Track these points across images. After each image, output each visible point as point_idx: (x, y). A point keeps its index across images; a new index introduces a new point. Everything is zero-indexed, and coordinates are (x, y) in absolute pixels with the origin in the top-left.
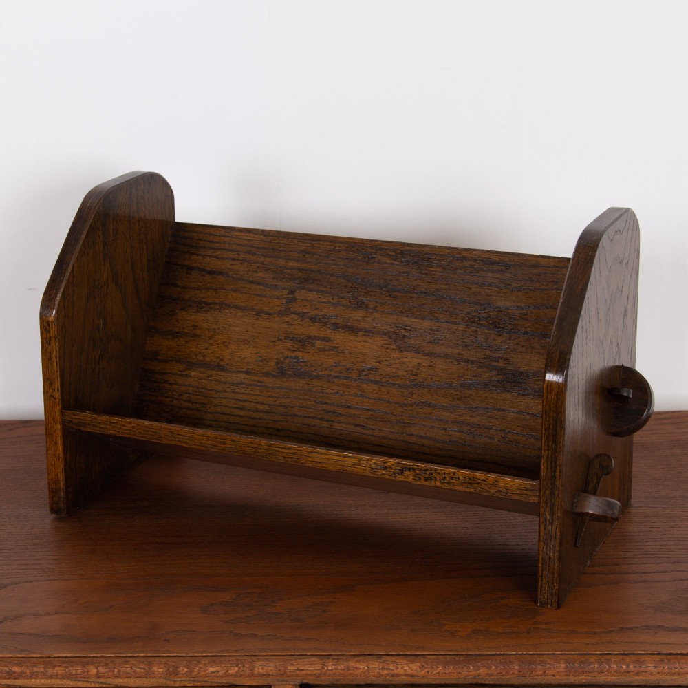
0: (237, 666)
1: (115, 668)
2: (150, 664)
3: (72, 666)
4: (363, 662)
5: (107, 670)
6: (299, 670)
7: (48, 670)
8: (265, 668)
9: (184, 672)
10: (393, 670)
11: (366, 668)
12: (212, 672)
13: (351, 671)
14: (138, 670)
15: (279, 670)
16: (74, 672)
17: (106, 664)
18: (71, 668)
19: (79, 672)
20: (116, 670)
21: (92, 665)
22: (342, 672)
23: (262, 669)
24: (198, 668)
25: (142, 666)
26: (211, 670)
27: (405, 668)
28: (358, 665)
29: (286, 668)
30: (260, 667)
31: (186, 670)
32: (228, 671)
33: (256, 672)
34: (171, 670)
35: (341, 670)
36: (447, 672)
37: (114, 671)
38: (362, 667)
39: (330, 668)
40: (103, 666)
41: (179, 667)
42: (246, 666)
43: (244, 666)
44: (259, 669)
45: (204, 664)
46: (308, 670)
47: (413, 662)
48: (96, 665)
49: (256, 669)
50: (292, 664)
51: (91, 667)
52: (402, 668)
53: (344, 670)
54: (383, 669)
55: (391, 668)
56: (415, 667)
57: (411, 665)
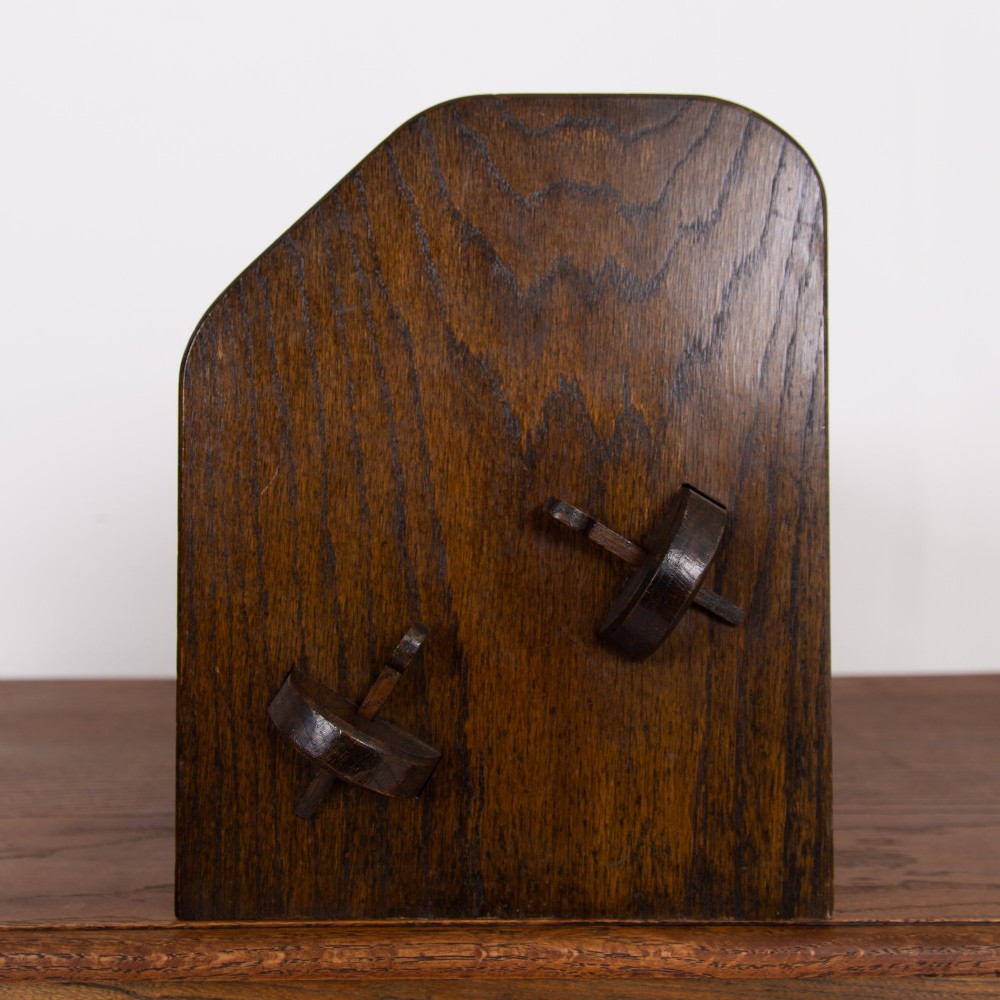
0: (282, 949)
4: (569, 940)
6: (423, 957)
8: (347, 953)
9: (159, 964)
10: (635, 958)
11: (576, 953)
12: (225, 965)
13: (540, 962)
14: (55, 959)
15: (379, 959)
22: (521, 962)
23: (341, 955)
24: (192, 955)
25: (64, 949)
26: (224, 957)
27: (664, 954)
28: (556, 946)
29: (393, 953)
30: (336, 951)
32: (260, 962)
33: (325, 965)
35: (520, 957)
36: (759, 964)
38: (565, 951)
39: (494, 954)
41: (148, 952)
42: (304, 948)
43: (298, 949)
44: (332, 955)
45: (208, 946)
46: (444, 958)
47: (679, 939)
49: (326, 956)
50: (409, 945)
52: (657, 953)
53: (525, 958)
54: (614, 955)
55: (632, 953)
56: (685, 952)
57: (677, 947)
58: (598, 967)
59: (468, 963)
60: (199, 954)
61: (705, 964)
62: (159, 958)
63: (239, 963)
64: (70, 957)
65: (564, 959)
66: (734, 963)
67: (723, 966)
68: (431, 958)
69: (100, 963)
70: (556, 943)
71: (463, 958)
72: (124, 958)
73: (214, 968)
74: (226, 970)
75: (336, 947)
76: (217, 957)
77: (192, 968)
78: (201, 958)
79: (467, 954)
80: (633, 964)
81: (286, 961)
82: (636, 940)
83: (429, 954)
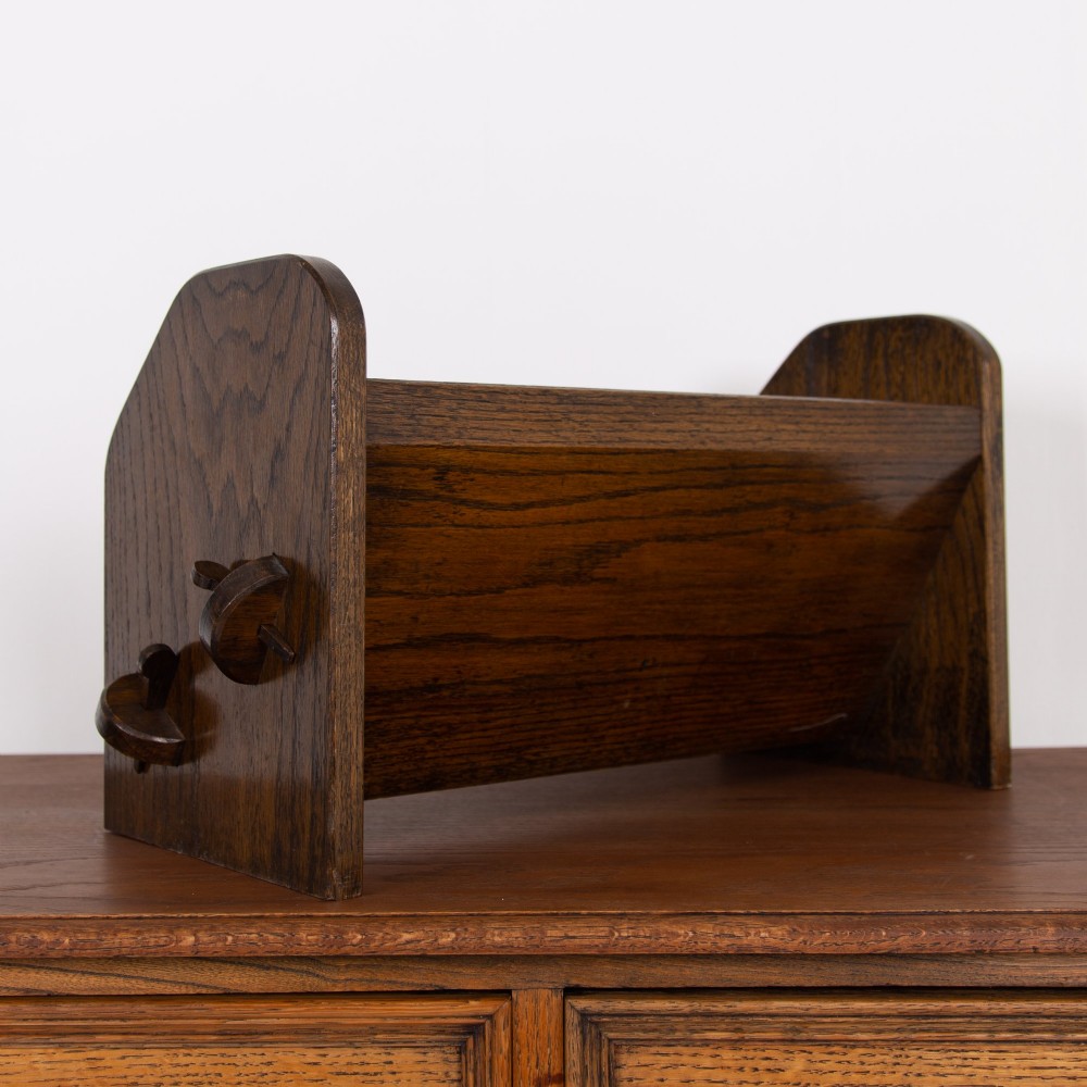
0: (455, 930)
1: (228, 934)
2: (292, 928)
3: (149, 931)
4: (685, 924)
5: (213, 938)
6: (566, 937)
8: (506, 933)
9: (355, 941)
10: (739, 937)
11: (691, 934)
12: (408, 942)
13: (662, 940)
14: (271, 937)
15: (532, 938)
16: (151, 942)
17: (212, 928)
18: (146, 935)
19: (161, 942)
21: (185, 928)
22: (646, 941)
23: (500, 935)
24: (381, 934)
25: (278, 930)
26: (406, 937)
27: (763, 934)
28: (675, 929)
29: (543, 933)
30: (496, 932)
31: (359, 937)
32: (437, 940)
33: (488, 942)
34: (332, 937)
35: (645, 937)
36: (840, 942)
37: (226, 940)
39: (625, 934)
40: (207, 930)
41: (346, 933)
42: (470, 929)
43: (466, 930)
44: (493, 935)
45: (394, 927)
46: (583, 937)
47: (775, 924)
48: (195, 928)
49: (489, 936)
50: (557, 928)
51: (184, 932)
52: (757, 934)
53: (650, 937)
54: (722, 935)
55: (737, 934)
56: (780, 933)
57: (773, 929)
58: (709, 944)
59: (604, 941)
60: (388, 934)
61: (796, 942)
62: (355, 937)
63: (419, 941)
64: (284, 936)
65: (682, 939)
66: (820, 941)
67: (811, 944)
68: (574, 937)
69: (308, 940)
70: (674, 926)
71: (599, 937)
72: (327, 936)
73: (398, 945)
74: (408, 946)
75: (495, 929)
76: (402, 936)
77: (382, 945)
78: (389, 937)
79: (603, 934)
80: (738, 942)
81: (456, 939)
82: (739, 925)
83: (570, 934)
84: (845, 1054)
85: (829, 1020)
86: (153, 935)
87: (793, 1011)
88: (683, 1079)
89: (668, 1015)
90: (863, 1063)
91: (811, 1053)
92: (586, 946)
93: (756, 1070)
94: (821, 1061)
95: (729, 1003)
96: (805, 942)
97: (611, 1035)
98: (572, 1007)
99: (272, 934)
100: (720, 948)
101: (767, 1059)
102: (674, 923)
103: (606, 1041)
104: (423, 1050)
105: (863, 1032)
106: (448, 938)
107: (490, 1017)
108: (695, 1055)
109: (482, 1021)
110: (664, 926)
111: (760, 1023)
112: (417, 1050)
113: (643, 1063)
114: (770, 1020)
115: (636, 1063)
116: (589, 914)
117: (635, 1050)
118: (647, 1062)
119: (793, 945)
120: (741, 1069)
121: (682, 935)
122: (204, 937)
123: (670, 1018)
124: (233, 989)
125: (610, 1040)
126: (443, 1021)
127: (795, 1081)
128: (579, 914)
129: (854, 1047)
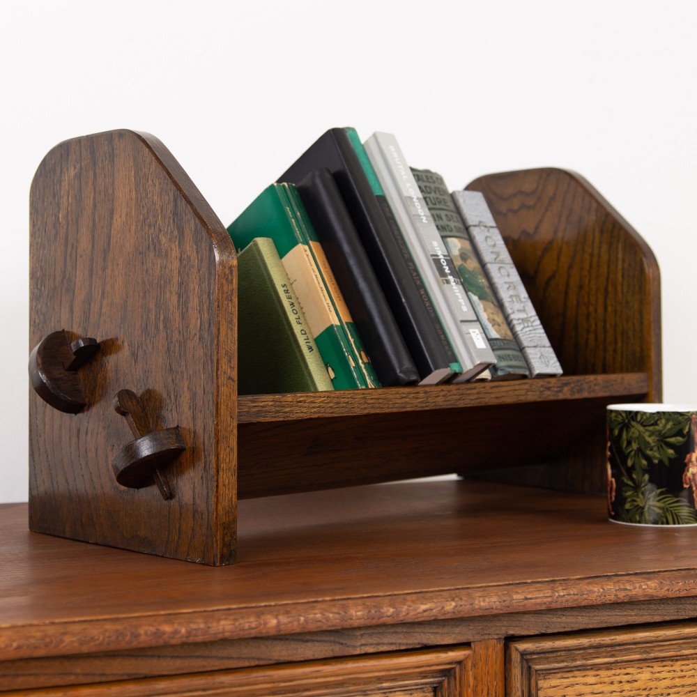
0: (453, 600)
1: (300, 615)
2: (344, 607)
3: (243, 618)
4: (597, 584)
5: (290, 619)
6: (526, 599)
7: (210, 625)
8: (487, 600)
9: (389, 614)
10: (630, 590)
11: (601, 590)
12: (424, 611)
13: (585, 596)
14: (331, 615)
15: (504, 601)
16: (247, 626)
17: (287, 612)
18: (241, 621)
19: (253, 625)
20: (302, 619)
21: (269, 614)
22: (576, 597)
23: (484, 601)
24: (406, 607)
25: (335, 610)
26: (423, 607)
27: (644, 587)
28: (591, 588)
29: (511, 597)
30: (481, 599)
31: (392, 610)
32: (443, 608)
33: (477, 607)
34: (373, 612)
35: (574, 594)
36: (688, 588)
37: (299, 620)
38: (596, 589)
39: (562, 594)
40: (284, 614)
41: (382, 608)
42: (464, 598)
43: (461, 599)
44: (479, 601)
45: (413, 601)
46: (537, 598)
47: (649, 579)
48: (275, 613)
49: (477, 602)
50: (518, 593)
51: (269, 617)
52: (640, 587)
53: (577, 594)
54: (620, 590)
55: (628, 588)
56: (653, 585)
57: (649, 583)
58: (613, 597)
59: (549, 599)
60: (410, 606)
61: (663, 590)
62: (388, 610)
63: (431, 610)
64: (339, 614)
65: (596, 594)
66: (677, 589)
67: (672, 590)
68: (531, 599)
69: (357, 616)
70: (590, 586)
71: (546, 597)
72: (370, 611)
73: (419, 613)
74: (425, 614)
75: (480, 597)
76: (419, 608)
77: (407, 614)
78: (411, 608)
79: (548, 595)
80: (629, 593)
81: (456, 606)
82: (629, 581)
83: (529, 596)
84: (672, 666)
85: (668, 643)
86: (247, 620)
87: (648, 639)
88: (577, 693)
89: (574, 650)
90: (682, 671)
91: (652, 667)
92: (538, 604)
93: (621, 682)
94: (659, 672)
95: (613, 637)
96: (668, 590)
97: (538, 667)
98: (517, 649)
99: (332, 613)
100: (619, 598)
101: (627, 674)
102: (588, 583)
103: (534, 672)
104: (409, 692)
105: (685, 649)
106: (450, 606)
107: (459, 663)
108: (584, 676)
109: (453, 666)
110: (584, 586)
111: (626, 649)
112: (406, 692)
113: (553, 685)
114: (633, 647)
115: (549, 686)
116: (532, 582)
117: (548, 677)
118: (556, 684)
119: (662, 593)
120: (612, 683)
121: (598, 591)
122: (284, 619)
123: (574, 652)
124: (282, 659)
125: (536, 671)
126: (428, 669)
127: (644, 687)
128: (526, 583)
129: (677, 660)
